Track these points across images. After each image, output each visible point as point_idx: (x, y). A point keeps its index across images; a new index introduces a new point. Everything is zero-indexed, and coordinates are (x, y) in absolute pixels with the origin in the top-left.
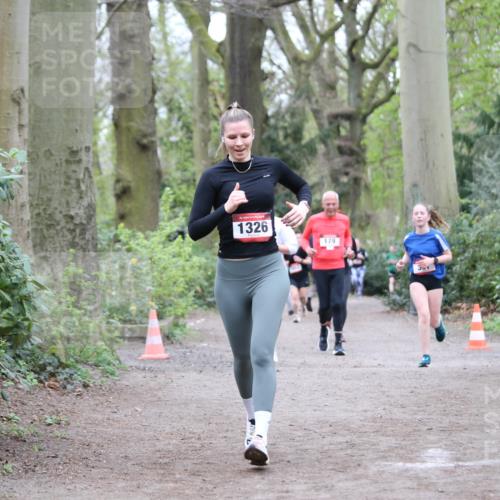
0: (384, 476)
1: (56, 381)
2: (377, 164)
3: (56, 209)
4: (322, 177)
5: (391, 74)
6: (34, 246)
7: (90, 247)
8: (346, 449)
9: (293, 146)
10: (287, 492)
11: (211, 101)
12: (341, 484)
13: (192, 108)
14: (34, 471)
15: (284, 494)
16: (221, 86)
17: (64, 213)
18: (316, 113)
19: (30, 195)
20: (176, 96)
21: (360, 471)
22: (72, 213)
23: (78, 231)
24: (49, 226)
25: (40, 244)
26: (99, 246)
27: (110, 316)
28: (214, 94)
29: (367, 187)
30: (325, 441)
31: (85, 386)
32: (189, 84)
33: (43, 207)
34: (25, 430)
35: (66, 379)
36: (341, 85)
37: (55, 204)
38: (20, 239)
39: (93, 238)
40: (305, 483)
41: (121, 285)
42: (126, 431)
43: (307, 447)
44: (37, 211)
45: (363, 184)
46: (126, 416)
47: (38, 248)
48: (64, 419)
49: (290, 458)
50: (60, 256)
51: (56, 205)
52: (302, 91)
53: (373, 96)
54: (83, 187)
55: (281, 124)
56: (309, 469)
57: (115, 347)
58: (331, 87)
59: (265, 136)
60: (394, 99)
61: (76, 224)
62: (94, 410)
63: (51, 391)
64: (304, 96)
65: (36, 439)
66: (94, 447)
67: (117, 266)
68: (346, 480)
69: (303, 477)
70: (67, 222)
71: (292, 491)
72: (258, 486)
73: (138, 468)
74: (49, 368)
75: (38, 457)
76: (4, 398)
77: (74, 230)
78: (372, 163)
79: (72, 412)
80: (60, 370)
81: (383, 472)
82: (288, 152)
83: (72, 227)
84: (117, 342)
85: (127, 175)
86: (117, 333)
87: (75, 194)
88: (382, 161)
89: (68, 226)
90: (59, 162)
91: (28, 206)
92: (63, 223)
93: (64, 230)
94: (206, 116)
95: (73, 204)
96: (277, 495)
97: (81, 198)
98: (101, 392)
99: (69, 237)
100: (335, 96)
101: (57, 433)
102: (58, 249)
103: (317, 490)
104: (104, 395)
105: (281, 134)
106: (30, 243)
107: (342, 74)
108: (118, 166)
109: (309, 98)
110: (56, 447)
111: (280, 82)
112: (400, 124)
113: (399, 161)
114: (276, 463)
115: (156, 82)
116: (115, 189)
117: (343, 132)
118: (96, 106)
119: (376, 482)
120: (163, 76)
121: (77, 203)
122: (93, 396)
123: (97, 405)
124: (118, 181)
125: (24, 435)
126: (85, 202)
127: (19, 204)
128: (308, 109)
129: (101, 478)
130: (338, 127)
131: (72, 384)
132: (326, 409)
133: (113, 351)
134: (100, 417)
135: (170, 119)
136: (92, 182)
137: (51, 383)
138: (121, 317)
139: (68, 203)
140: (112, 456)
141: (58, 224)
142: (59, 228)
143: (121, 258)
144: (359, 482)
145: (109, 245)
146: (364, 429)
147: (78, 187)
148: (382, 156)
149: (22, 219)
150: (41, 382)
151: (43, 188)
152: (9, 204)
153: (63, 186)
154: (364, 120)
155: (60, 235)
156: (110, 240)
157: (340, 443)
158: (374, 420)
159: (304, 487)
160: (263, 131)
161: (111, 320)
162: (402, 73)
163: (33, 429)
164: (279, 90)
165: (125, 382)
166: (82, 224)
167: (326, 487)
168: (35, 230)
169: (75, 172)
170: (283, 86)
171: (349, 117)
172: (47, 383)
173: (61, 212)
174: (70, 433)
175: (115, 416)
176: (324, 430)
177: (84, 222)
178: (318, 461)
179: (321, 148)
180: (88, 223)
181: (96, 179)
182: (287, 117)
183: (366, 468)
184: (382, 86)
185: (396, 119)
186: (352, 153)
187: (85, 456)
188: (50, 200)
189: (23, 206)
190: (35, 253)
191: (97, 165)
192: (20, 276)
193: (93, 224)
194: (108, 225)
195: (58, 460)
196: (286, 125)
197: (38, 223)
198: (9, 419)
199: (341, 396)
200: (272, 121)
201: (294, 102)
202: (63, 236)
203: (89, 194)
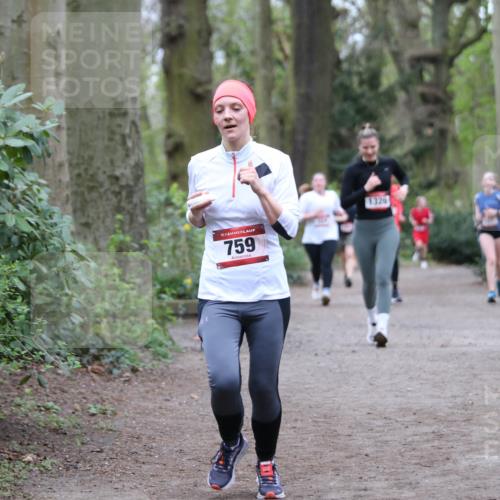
0: (477, 471)
1: (101, 365)
2: (466, 114)
3: (99, 168)
4: (403, 130)
5: (482, 9)
6: (75, 211)
7: (138, 211)
8: (433, 440)
9: (369, 94)
10: (365, 490)
11: (275, 42)
12: (427, 481)
13: (253, 53)
14: (76, 468)
15: (362, 493)
16: (286, 27)
17: (108, 173)
18: (396, 56)
19: (69, 153)
20: (235, 39)
21: (449, 465)
22: (118, 173)
23: (124, 193)
24: (91, 189)
25: (80, 209)
26: (148, 211)
27: (162, 291)
28: (278, 36)
29: (455, 140)
30: (409, 431)
31: (134, 370)
32: (250, 24)
33: (83, 167)
34: (65, 422)
35: (112, 363)
36: (425, 22)
37: (97, 163)
38: (59, 203)
39: (141, 202)
40: (387, 480)
41: (174, 256)
42: (180, 421)
43: (388, 438)
44: (76, 172)
45: (450, 136)
46: (180, 404)
47: (79, 214)
48: (109, 408)
49: (368, 450)
50: (103, 222)
51: (99, 164)
52: (379, 30)
53: (461, 35)
54: (130, 144)
55: (355, 68)
56: (391, 464)
57: (168, 325)
58: (413, 25)
59: (337, 81)
60: (485, 38)
61: (122, 187)
62: (143, 398)
63: (95, 376)
64: (381, 36)
65: (78, 431)
66: (144, 439)
67: (169, 234)
68: (433, 475)
69: (383, 473)
70: (112, 184)
71: (371, 489)
72: (332, 484)
73: (194, 464)
74: (93, 351)
75: (80, 451)
76: (41, 384)
77: (119, 193)
78: (461, 112)
79: (119, 401)
80: (105, 352)
81: (476, 467)
82: (363, 101)
83: (117, 189)
84: (170, 320)
85: (179, 129)
86: (169, 311)
87: (121, 152)
88: (472, 110)
89: (113, 189)
90: (101, 115)
91: (67, 165)
92: (107, 185)
93: (109, 193)
94: (269, 60)
95: (118, 163)
96: (353, 493)
97: (127, 156)
98: (152, 378)
99: (114, 200)
100: (418, 36)
101: (102, 424)
102: (101, 215)
103: (400, 488)
104: (155, 380)
105: (355, 80)
106: (69, 208)
107: (426, 10)
108: (169, 118)
109: (387, 38)
110: (101, 440)
111: (355, 20)
112: (492, 67)
113: (492, 109)
114: (352, 457)
115: (211, 22)
116: (166, 145)
117: (427, 77)
118: (144, 50)
119: (468, 478)
120: (219, 15)
121: (123, 161)
122: (143, 382)
123: (147, 392)
124: (169, 136)
125: (64, 426)
126: (132, 161)
127: (57, 164)
128: (386, 51)
129: (153, 476)
130: (421, 72)
131: (119, 368)
132: (410, 394)
133: (165, 331)
134: (151, 406)
135: (228, 65)
136: (139, 138)
137: (95, 367)
138: (174, 292)
139: (112, 162)
140: (165, 450)
141: (101, 185)
142: (102, 190)
143: (173, 224)
144: (447, 479)
145: (159, 210)
146: (454, 418)
147: (124, 143)
148: (471, 104)
149: (60, 181)
150: (84, 366)
151: (84, 145)
152: (45, 164)
153: (106, 142)
154: (451, 63)
155: (104, 198)
156: (160, 203)
157: (426, 434)
158: (465, 407)
159: (384, 484)
160: (334, 77)
161: (163, 296)
162: (495, 9)
163: (75, 420)
164: (352, 29)
165: (179, 366)
166: (128, 186)
167: (410, 484)
168: (75, 193)
169: (120, 126)
170: (357, 25)
171: (434, 60)
172: (90, 368)
173: (105, 172)
174: (118, 424)
175: (169, 404)
176: (407, 419)
177: (131, 183)
178: (401, 454)
179: (401, 96)
180: (136, 185)
181: (145, 134)
182: (363, 61)
183: (455, 462)
184: (472, 23)
185: (488, 60)
186: (437, 101)
187: (134, 450)
188: (91, 158)
189: (61, 165)
190: (75, 218)
191: (145, 118)
192: (58, 245)
193: (140, 185)
194: (158, 186)
195: (104, 455)
196: (361, 69)
197: (78, 185)
198: (47, 409)
199: (427, 380)
200: (345, 66)
201: (370, 44)
202: (108, 199)
203: (137, 151)
